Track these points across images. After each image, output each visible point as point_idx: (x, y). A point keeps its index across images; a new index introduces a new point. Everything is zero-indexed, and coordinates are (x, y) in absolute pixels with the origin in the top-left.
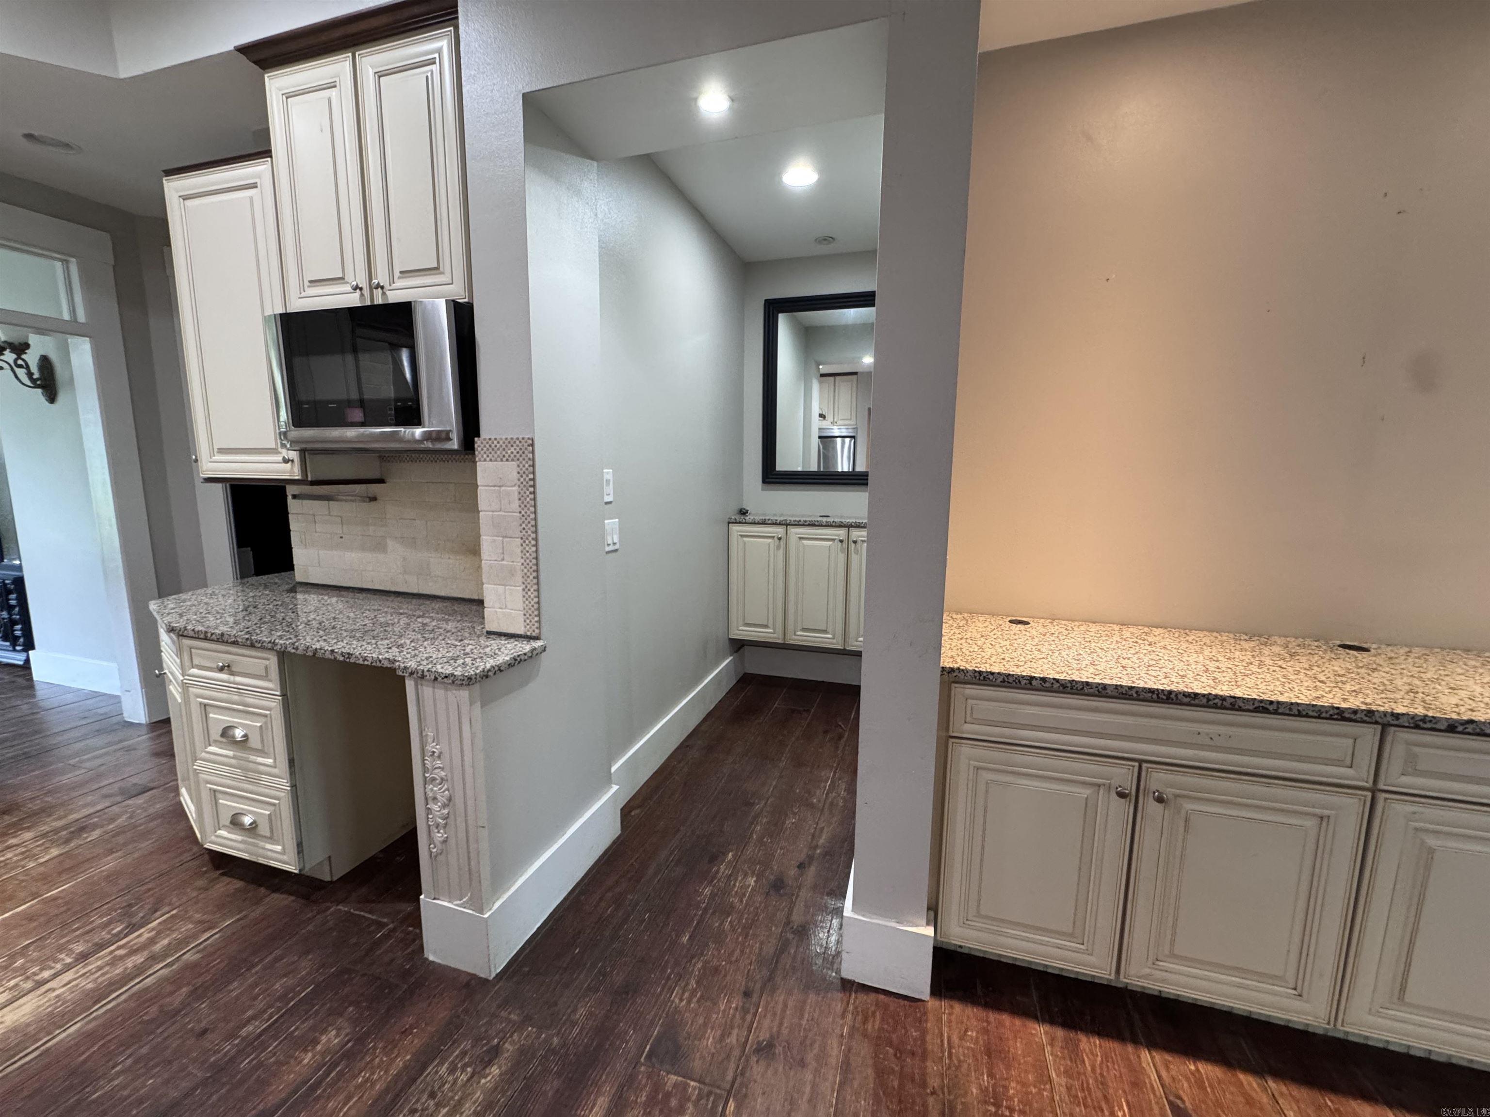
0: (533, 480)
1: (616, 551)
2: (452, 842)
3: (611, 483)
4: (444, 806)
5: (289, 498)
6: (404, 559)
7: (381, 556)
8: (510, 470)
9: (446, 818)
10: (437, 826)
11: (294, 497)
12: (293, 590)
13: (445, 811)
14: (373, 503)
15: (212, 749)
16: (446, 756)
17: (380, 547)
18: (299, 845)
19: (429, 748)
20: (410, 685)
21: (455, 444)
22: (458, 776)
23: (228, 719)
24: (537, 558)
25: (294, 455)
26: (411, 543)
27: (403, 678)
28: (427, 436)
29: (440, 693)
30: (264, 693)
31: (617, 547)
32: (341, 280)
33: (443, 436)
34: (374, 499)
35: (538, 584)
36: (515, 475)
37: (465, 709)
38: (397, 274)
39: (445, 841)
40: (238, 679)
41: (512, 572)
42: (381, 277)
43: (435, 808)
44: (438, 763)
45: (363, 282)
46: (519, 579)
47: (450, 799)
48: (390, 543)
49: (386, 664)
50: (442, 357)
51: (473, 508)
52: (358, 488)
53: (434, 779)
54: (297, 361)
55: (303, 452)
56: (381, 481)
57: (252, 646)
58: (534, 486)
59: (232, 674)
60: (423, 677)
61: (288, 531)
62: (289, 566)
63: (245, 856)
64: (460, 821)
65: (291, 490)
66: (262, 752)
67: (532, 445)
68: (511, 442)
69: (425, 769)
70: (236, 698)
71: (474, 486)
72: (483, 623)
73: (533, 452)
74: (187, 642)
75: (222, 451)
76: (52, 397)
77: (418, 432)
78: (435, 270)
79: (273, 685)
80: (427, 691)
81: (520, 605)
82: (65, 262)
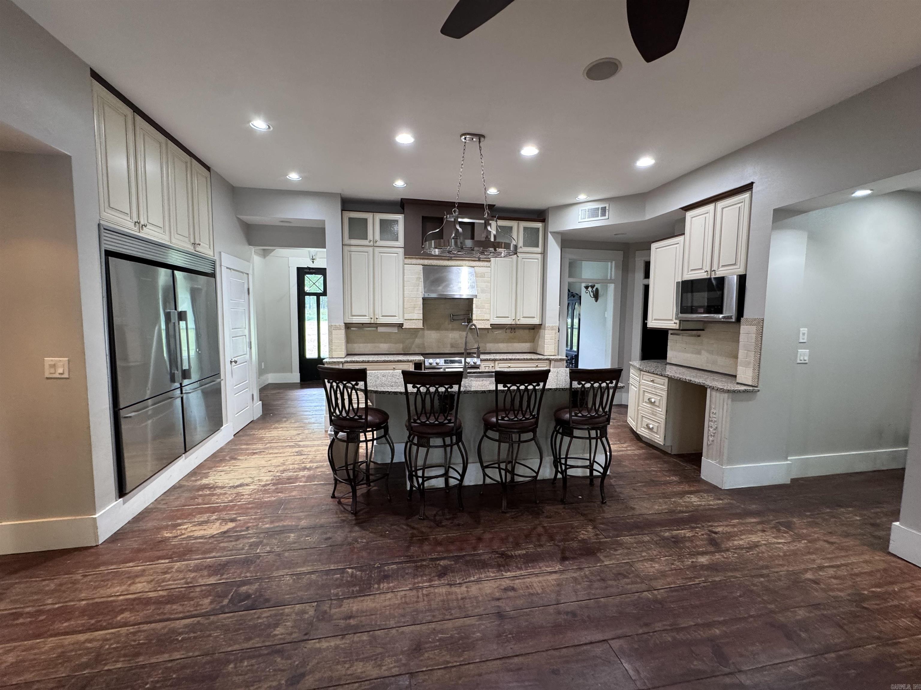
0: (762, 332)
1: (806, 363)
2: (715, 441)
3: (806, 335)
4: (714, 430)
5: (669, 335)
6: (707, 358)
7: (698, 356)
8: (754, 329)
9: (714, 433)
10: (711, 436)
11: (671, 334)
12: (666, 364)
13: (714, 431)
14: (699, 338)
15: (644, 404)
16: (717, 414)
17: (699, 353)
18: (665, 437)
19: (712, 410)
20: (709, 391)
21: (733, 320)
22: (720, 420)
23: (650, 396)
24: (760, 359)
25: (678, 321)
26: (711, 352)
27: (706, 388)
28: (724, 317)
29: (718, 394)
30: (662, 390)
31: (807, 362)
32: (701, 269)
33: (731, 317)
34: (699, 336)
35: (759, 368)
36: (755, 331)
37: (726, 400)
38: (720, 266)
39: (713, 441)
40: (655, 385)
41: (749, 363)
42: (715, 267)
43: (711, 430)
44: (714, 416)
45: (708, 269)
46: (752, 365)
47: (717, 428)
48: (703, 352)
49: (702, 384)
50: (733, 294)
51: (738, 341)
52: (694, 332)
53: (712, 421)
54: (684, 295)
55: (680, 321)
56: (703, 330)
57: (662, 375)
58: (762, 334)
59: (654, 383)
60: (713, 388)
61: (667, 345)
62: (665, 357)
63: (648, 437)
64: (719, 435)
65: (670, 332)
66: (658, 407)
67: (763, 321)
68: (755, 319)
69: (710, 417)
70: (653, 390)
71: (739, 333)
72: (736, 380)
73: (763, 323)
74: (642, 373)
75: (655, 320)
76: (596, 301)
77: (721, 316)
78: (735, 264)
79: (665, 388)
80: (714, 393)
81: (751, 375)
82: (612, 262)
